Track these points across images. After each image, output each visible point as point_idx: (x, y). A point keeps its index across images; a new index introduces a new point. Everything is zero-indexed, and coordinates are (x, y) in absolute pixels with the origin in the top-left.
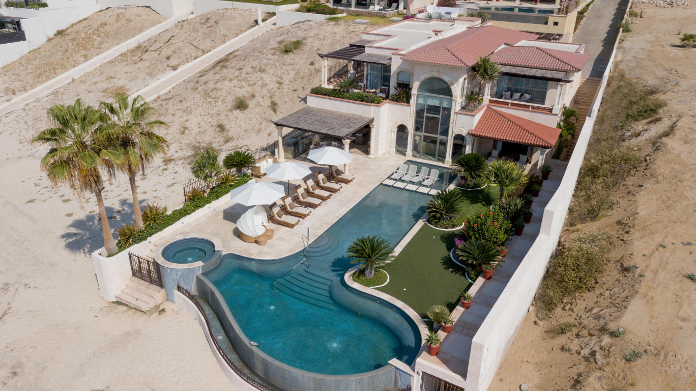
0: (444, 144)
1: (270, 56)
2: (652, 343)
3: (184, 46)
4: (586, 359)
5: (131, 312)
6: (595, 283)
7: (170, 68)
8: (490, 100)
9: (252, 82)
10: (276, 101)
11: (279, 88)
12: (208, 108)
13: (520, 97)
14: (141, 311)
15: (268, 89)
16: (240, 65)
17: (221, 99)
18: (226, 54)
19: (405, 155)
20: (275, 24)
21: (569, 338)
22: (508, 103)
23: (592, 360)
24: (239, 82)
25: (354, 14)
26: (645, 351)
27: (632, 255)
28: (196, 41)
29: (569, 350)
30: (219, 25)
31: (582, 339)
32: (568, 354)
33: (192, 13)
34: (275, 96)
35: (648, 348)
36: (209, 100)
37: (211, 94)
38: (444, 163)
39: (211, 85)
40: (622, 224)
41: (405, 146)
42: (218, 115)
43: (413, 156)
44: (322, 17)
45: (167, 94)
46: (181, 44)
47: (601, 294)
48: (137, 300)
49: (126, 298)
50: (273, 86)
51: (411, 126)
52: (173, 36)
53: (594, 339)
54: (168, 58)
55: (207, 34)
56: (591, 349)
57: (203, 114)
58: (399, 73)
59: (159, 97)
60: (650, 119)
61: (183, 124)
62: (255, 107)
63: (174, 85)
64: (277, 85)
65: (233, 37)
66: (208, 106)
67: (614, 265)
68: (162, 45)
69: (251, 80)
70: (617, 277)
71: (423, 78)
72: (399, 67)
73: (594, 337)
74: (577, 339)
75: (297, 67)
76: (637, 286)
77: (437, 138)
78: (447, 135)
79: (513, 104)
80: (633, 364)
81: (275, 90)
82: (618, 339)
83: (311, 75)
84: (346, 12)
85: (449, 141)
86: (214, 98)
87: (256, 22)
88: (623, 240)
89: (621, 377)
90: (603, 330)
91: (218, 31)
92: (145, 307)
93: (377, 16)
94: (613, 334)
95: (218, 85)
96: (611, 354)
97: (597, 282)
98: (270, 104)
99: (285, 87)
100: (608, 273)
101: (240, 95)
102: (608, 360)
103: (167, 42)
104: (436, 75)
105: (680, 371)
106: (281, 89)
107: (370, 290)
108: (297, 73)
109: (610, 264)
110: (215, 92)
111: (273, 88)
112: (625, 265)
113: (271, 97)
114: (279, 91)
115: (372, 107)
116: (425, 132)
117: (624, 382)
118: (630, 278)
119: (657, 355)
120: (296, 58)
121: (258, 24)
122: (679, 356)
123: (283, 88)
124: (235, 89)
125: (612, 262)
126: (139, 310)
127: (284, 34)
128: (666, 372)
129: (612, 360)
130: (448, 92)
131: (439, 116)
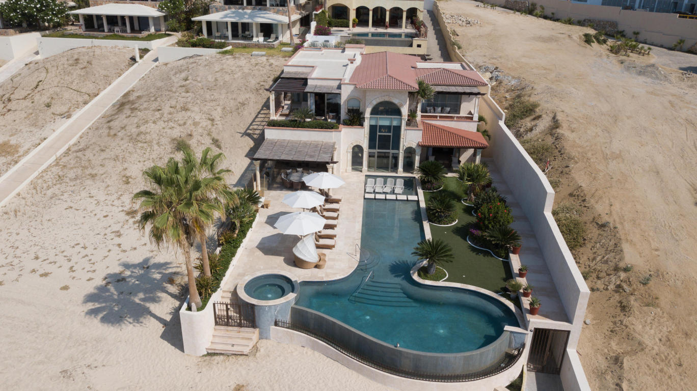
0: (396, 158)
1: (184, 94)
2: (651, 269)
3: (61, 91)
4: (616, 292)
5: (232, 359)
6: (584, 240)
7: (59, 117)
8: (422, 115)
9: (182, 122)
10: (216, 138)
11: (213, 125)
12: (145, 153)
13: (441, 111)
14: (244, 355)
15: (202, 127)
16: (154, 105)
17: (155, 142)
18: (121, 95)
19: (361, 171)
20: (156, 60)
21: (592, 282)
22: (437, 116)
23: (621, 291)
24: (166, 123)
25: (240, 46)
26: (650, 275)
27: (600, 215)
28: (74, 84)
29: (598, 290)
30: (93, 66)
31: (603, 280)
32: (599, 292)
33: (37, 53)
34: (212, 133)
35: (650, 273)
36: (140, 145)
37: (139, 138)
38: (397, 173)
39: (134, 130)
40: (574, 196)
41: (361, 164)
42: (160, 158)
43: (368, 171)
44: (213, 51)
45: (76, 144)
46: (58, 89)
47: (594, 247)
48: (233, 345)
49: (219, 348)
50: (205, 123)
51: (365, 145)
52: (41, 81)
53: (613, 278)
54: (48, 106)
55: (84, 76)
56: (615, 284)
57: (142, 159)
58: (349, 100)
59: (69, 149)
60: (532, 117)
61: (123, 173)
62: (198, 146)
63: (80, 134)
64: (209, 122)
65: (117, 78)
66: (143, 151)
67: (591, 225)
68: (29, 92)
69: (178, 120)
70: (598, 232)
71: (375, 103)
72: (349, 95)
73: (611, 276)
74: (599, 281)
75: (221, 103)
76: (618, 235)
77: (389, 153)
78: (398, 148)
79: (441, 117)
80: (649, 285)
81: (210, 126)
82: (630, 272)
83: (238, 109)
84: (231, 45)
85: (400, 154)
86: (145, 142)
87: (133, 59)
88: (585, 207)
89: (647, 296)
90: (617, 269)
91: (95, 72)
92: (246, 350)
93: (265, 47)
94: (626, 270)
95: (143, 128)
96: (632, 283)
97: (585, 240)
98: (211, 141)
99: (218, 123)
100: (589, 231)
101: (176, 136)
102: (632, 287)
103: (36, 88)
104: (387, 99)
105: (675, 282)
106: (216, 125)
107: (441, 283)
108: (224, 108)
109: (588, 225)
110: (143, 136)
111: (206, 126)
112: (600, 223)
113: (209, 134)
114: (214, 127)
115: (333, 133)
116: (378, 149)
117: (651, 298)
118: (609, 231)
119: (658, 276)
120: (215, 94)
121: (137, 62)
122: (670, 273)
123: (216, 124)
124: (165, 130)
125: (588, 223)
126: (241, 355)
127: (183, 71)
128: (668, 285)
129: (634, 286)
130: (398, 112)
131: (391, 134)
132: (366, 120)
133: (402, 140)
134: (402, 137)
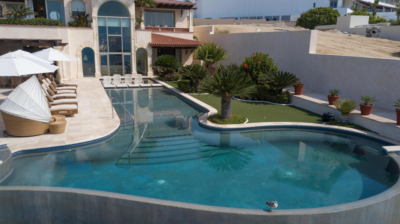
8: (145, 28)
19: (94, 76)
22: (159, 28)
43: (102, 75)
51: (95, 47)
58: (72, 2)
71: (101, 2)
77: (121, 55)
79: (162, 29)
85: (133, 55)
115: (59, 29)
130: (126, 12)
131: (121, 35)
132: (94, 20)
133: (132, 41)
134: (132, 38)
